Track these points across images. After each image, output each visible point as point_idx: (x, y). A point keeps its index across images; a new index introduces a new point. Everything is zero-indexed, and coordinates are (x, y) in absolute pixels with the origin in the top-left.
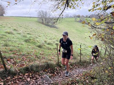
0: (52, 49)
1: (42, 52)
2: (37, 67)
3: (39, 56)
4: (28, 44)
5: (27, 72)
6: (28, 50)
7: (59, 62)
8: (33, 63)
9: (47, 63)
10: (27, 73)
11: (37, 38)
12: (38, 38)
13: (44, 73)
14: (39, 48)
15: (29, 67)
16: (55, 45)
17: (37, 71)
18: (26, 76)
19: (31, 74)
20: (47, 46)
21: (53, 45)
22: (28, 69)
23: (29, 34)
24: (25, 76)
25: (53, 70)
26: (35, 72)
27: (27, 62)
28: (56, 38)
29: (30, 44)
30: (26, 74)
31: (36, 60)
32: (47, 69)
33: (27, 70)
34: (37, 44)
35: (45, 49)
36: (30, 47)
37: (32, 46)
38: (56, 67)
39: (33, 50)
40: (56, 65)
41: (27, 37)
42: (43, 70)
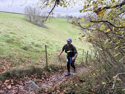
0: (41, 52)
1: (28, 55)
2: (21, 72)
3: (24, 60)
4: (10, 45)
5: (8, 78)
6: (10, 52)
7: (47, 65)
8: (16, 67)
9: (34, 67)
11: (22, 38)
12: (24, 39)
13: (29, 78)
14: (24, 50)
15: (11, 72)
17: (21, 77)
18: (6, 82)
19: (13, 80)
20: (35, 48)
21: (41, 48)
23: (12, 33)
25: (40, 75)
26: (17, 77)
27: (8, 67)
28: (46, 40)
31: (20, 64)
32: (33, 75)
33: (8, 75)
34: (22, 45)
35: (32, 52)
36: (13, 48)
37: (16, 47)
38: (44, 72)
39: (17, 53)
40: (44, 70)
41: (10, 37)
42: (28, 76)
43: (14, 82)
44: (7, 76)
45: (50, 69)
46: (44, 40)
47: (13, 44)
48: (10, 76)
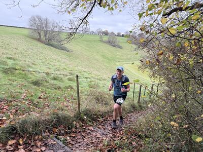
0: (62, 87)
1: (42, 94)
2: (36, 124)
3: (38, 102)
4: (10, 78)
5: (13, 136)
6: (11, 89)
7: (79, 111)
8: (24, 116)
10: (13, 139)
11: (29, 66)
12: (31, 67)
13: (51, 135)
14: (35, 87)
15: (18, 125)
16: (67, 81)
17: (36, 134)
18: (11, 145)
19: (23, 140)
20: (53, 82)
21: (63, 81)
22: (14, 130)
23: (10, 58)
24: (8, 147)
25: (69, 129)
26: (31, 135)
27: (11, 116)
28: (67, 68)
29: (14, 78)
30: (10, 142)
31: (32, 110)
32: (56, 128)
33: (13, 132)
34: (30, 78)
35: (48, 88)
36: (15, 83)
37: (20, 81)
38: (74, 123)
39: (23, 91)
40: (75, 119)
41: (8, 65)
42: (49, 131)
43: (25, 143)
44: (11, 133)
45: (85, 117)
46: (65, 69)
47: (15, 77)
48: (16, 134)
